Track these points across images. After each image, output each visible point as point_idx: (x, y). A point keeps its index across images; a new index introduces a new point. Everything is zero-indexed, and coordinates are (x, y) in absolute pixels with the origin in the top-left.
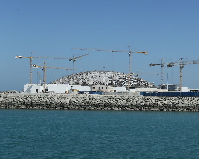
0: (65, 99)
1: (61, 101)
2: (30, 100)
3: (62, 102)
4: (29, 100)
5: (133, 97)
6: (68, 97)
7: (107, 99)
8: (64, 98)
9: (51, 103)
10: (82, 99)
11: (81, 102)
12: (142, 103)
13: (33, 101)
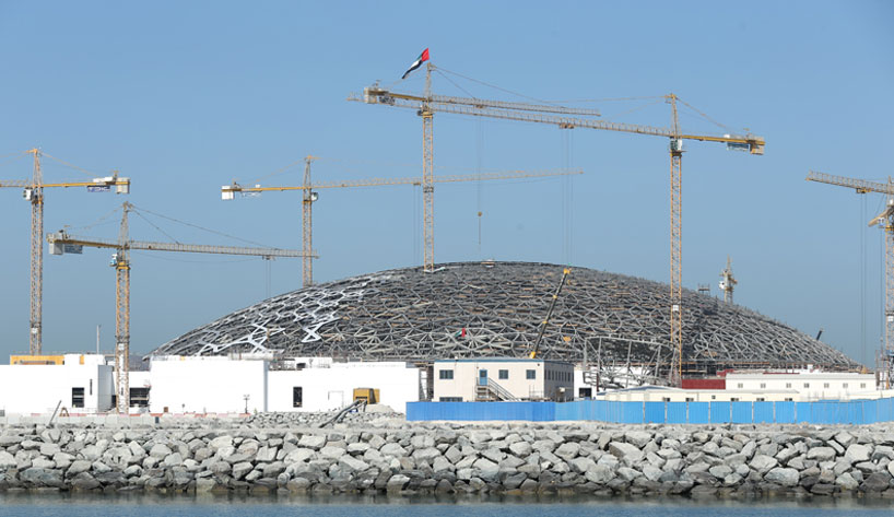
0: (280, 447)
1: (254, 463)
2: (63, 459)
3: (260, 466)
4: (51, 458)
5: (726, 432)
6: (300, 435)
7: (557, 446)
8: (274, 442)
9: (195, 472)
10: (392, 448)
11: (385, 468)
12: (785, 466)
13: (80, 465)
